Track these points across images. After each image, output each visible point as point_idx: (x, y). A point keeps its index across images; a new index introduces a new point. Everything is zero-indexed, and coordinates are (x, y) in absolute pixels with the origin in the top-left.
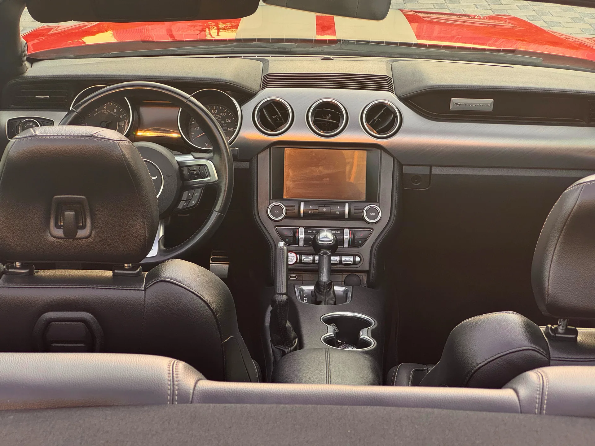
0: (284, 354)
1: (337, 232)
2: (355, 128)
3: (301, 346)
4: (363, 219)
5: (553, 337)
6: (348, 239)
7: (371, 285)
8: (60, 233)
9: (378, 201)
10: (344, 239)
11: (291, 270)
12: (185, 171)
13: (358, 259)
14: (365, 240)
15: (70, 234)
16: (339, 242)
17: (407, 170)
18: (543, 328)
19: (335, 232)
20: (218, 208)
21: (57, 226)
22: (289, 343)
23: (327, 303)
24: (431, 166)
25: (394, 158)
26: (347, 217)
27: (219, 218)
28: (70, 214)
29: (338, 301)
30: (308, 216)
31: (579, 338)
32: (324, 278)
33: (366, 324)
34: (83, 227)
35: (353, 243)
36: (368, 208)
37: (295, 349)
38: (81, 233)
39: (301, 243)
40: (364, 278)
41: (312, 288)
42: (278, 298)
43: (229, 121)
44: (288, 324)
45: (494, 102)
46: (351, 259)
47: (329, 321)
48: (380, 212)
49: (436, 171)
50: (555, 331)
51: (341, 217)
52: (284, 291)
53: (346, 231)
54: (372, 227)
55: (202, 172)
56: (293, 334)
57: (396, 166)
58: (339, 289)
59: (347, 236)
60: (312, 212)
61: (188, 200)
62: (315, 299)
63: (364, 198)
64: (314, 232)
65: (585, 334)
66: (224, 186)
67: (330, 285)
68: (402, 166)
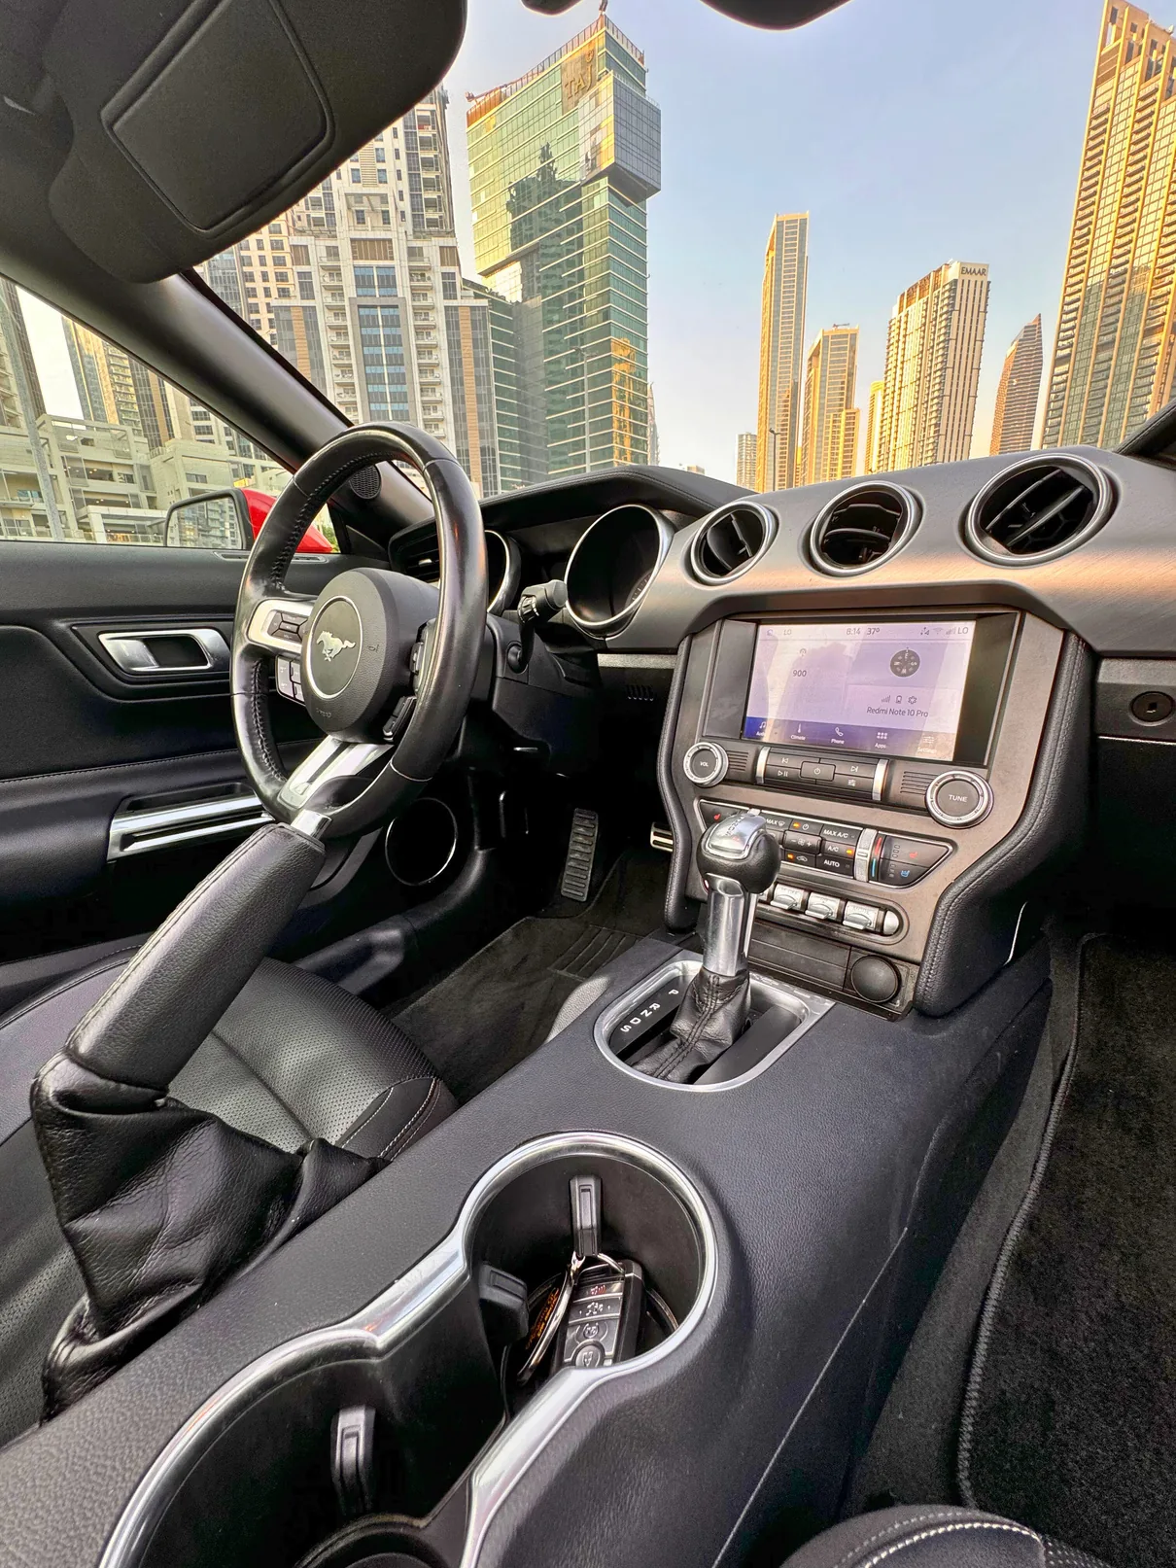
1: (840, 834)
4: (926, 811)
6: (868, 859)
7: (924, 1011)
9: (988, 763)
10: (857, 857)
13: (891, 920)
14: (923, 871)
17: (1110, 673)
19: (835, 833)
25: (1067, 631)
26: (877, 797)
30: (773, 782)
35: (883, 871)
36: (944, 778)
46: (871, 915)
48: (983, 796)
51: (858, 795)
53: (867, 835)
54: (950, 837)
57: (1069, 657)
59: (866, 851)
60: (786, 774)
63: (947, 752)
64: (781, 825)
68: (1094, 658)
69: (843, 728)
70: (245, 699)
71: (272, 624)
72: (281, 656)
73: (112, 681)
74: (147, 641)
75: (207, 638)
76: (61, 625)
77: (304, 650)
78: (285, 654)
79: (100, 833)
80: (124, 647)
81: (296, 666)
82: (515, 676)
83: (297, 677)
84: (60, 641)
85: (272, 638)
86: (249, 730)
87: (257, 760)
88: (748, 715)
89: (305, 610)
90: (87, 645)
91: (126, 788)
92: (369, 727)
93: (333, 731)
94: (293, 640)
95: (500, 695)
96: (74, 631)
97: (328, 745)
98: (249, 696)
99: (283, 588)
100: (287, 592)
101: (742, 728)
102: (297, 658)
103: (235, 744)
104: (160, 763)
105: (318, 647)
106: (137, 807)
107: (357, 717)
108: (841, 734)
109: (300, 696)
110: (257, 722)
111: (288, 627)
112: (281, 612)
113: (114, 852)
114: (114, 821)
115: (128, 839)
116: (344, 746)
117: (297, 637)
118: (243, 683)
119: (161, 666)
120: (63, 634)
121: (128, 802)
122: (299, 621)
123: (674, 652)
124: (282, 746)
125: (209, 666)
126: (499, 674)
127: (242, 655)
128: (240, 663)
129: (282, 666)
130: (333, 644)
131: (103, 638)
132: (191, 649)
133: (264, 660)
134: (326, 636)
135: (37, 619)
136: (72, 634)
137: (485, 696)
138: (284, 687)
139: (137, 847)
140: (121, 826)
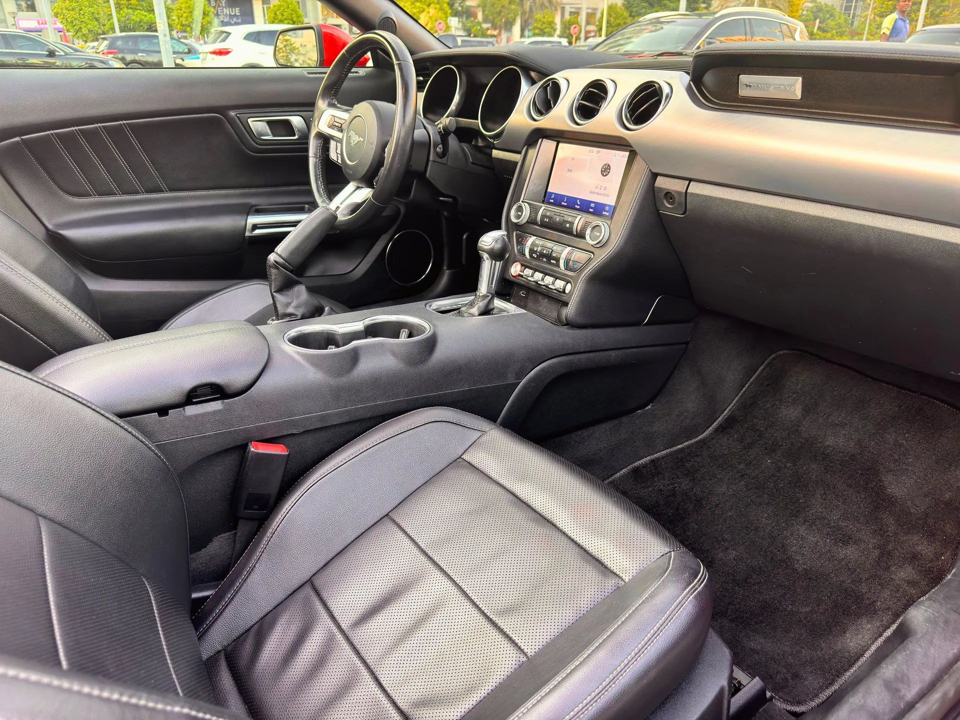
9: (612, 219)
10: (561, 258)
13: (568, 287)
14: (582, 265)
17: (661, 182)
24: (691, 181)
26: (575, 232)
36: (593, 225)
48: (604, 233)
49: (694, 189)
60: (547, 220)
68: (655, 176)
69: (581, 200)
70: (315, 160)
71: (329, 122)
72: (333, 139)
73: (252, 144)
74: (269, 123)
75: (297, 121)
76: (232, 113)
77: (343, 136)
78: (334, 138)
79: (243, 223)
80: (258, 125)
81: (339, 145)
82: (440, 160)
83: (339, 151)
84: (231, 121)
85: (329, 129)
86: (316, 176)
87: (319, 191)
88: (549, 190)
89: (345, 116)
90: (242, 124)
91: (253, 201)
92: (368, 180)
93: (354, 180)
94: (339, 131)
95: (431, 170)
96: (237, 117)
97: (351, 186)
98: (317, 158)
99: (336, 103)
100: (338, 105)
101: (545, 197)
102: (340, 141)
103: (308, 183)
104: (269, 189)
105: (349, 138)
106: (259, 211)
107: (362, 175)
108: (579, 203)
109: (340, 161)
110: (319, 172)
111: (337, 124)
112: (334, 116)
113: (247, 234)
114: (249, 217)
115: (255, 227)
116: (358, 188)
117: (340, 129)
118: (314, 152)
119: (274, 136)
120: (233, 119)
121: (254, 208)
122: (342, 122)
123: (519, 153)
124: (331, 186)
125: (296, 137)
126: (431, 158)
127: (314, 137)
128: (313, 141)
129: (333, 144)
130: (355, 139)
131: (250, 120)
132: (288, 127)
133: (325, 140)
134: (352, 133)
135: (222, 110)
136: (236, 118)
137: (422, 169)
138: (333, 155)
139: (258, 232)
140: (253, 220)
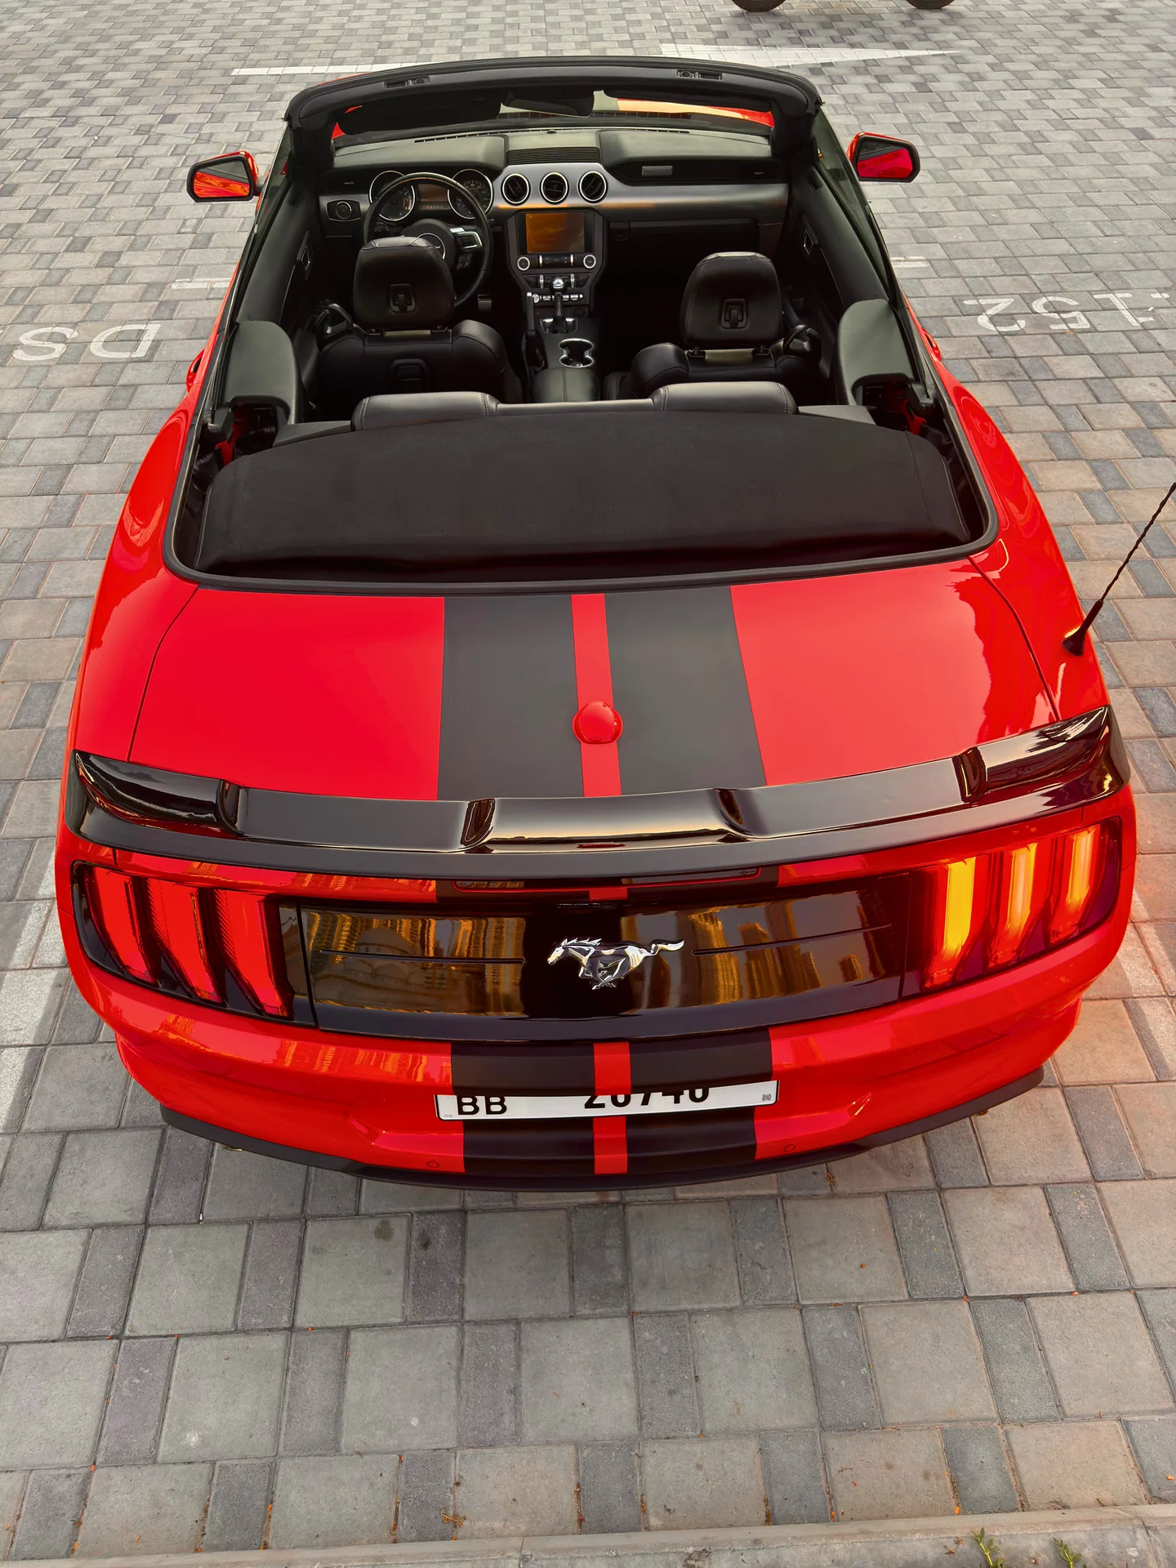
0: (536, 372)
1: (566, 277)
2: (575, 194)
3: (546, 366)
4: (583, 266)
5: (692, 358)
6: (574, 282)
7: (591, 315)
8: (396, 309)
9: (593, 252)
10: (571, 282)
11: (536, 306)
12: (459, 239)
13: (581, 296)
14: (585, 281)
15: (403, 309)
16: (567, 284)
17: (612, 225)
18: (686, 352)
19: (564, 277)
20: (484, 267)
21: (395, 305)
22: (538, 364)
23: (562, 332)
24: (629, 222)
25: (603, 217)
26: (572, 265)
27: (485, 275)
28: (402, 296)
29: (570, 330)
30: (545, 265)
31: (706, 357)
32: (559, 313)
33: (587, 346)
34: (410, 304)
35: (577, 283)
36: (586, 257)
37: (543, 369)
38: (410, 308)
39: (542, 287)
40: (587, 309)
41: (551, 320)
42: (530, 333)
43: (484, 192)
44: (537, 351)
45: (673, 168)
46: (577, 296)
47: (564, 346)
48: (594, 260)
49: (634, 225)
50: (692, 354)
51: (568, 265)
52: (533, 328)
53: (572, 275)
54: (590, 272)
55: (471, 240)
56: (541, 358)
57: (604, 224)
58: (569, 320)
59: (573, 280)
61: (463, 262)
62: (553, 328)
63: (583, 250)
64: (550, 278)
65: (712, 354)
66: (487, 250)
67: (563, 318)
